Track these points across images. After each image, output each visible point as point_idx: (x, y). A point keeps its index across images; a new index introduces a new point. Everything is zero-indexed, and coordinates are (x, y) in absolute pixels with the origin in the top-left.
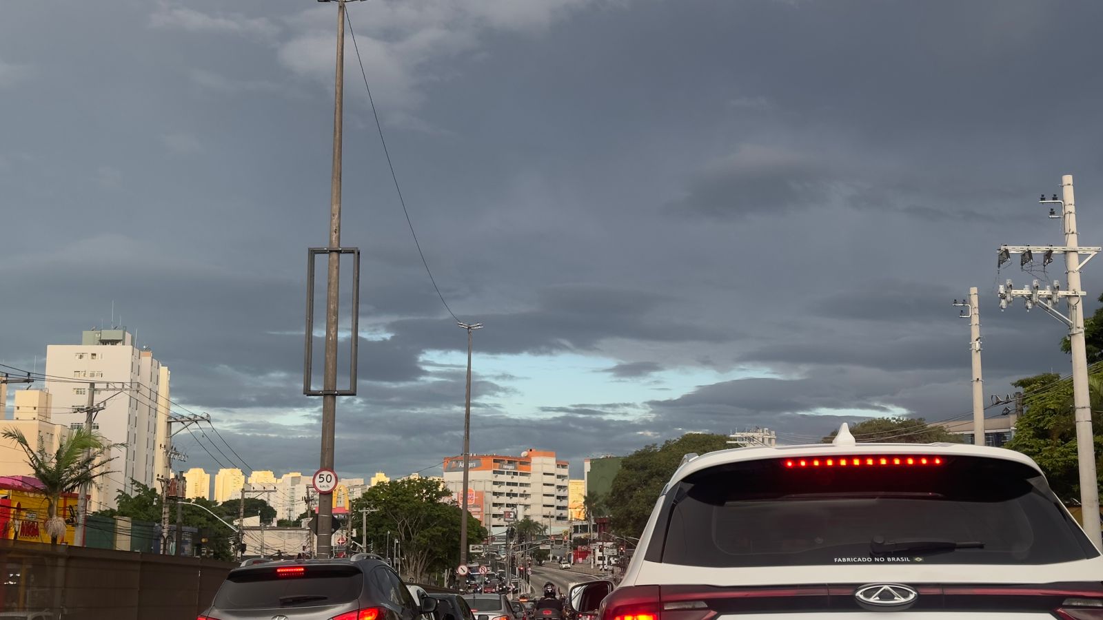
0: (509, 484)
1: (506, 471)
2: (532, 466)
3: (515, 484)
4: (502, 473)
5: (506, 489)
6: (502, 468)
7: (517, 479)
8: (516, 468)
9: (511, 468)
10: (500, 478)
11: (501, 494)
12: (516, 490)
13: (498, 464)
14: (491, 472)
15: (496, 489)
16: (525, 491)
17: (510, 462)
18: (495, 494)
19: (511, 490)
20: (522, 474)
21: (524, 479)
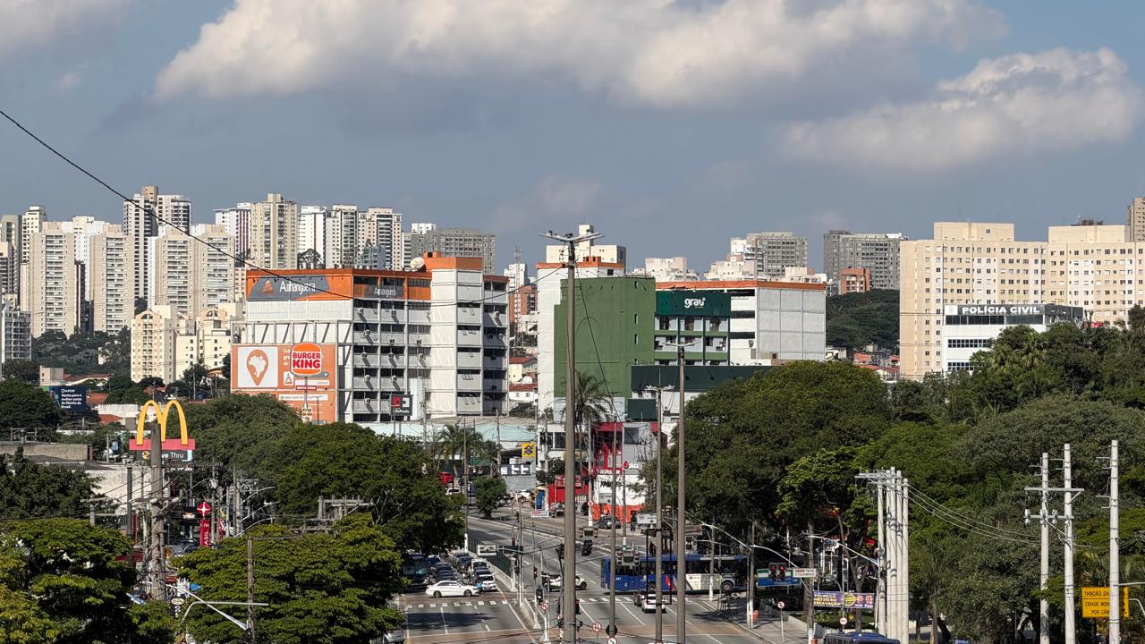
0: (386, 328)
1: (379, 300)
2: (434, 289)
3: (398, 328)
4: (373, 305)
5: (380, 339)
6: (372, 295)
7: (403, 316)
8: (400, 294)
9: (390, 293)
10: (373, 316)
11: (371, 349)
12: (400, 339)
13: (364, 286)
14: (350, 302)
15: (362, 338)
16: (419, 342)
17: (386, 283)
18: (358, 349)
19: (392, 341)
20: (413, 306)
21: (418, 317)
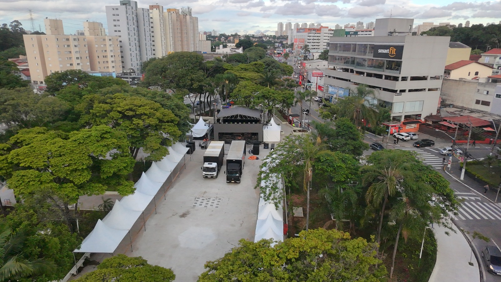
0: (313, 36)
2: (321, 31)
4: (311, 33)
5: (312, 38)
7: (316, 35)
8: (316, 32)
9: (314, 32)
10: (310, 35)
11: (310, 39)
12: (315, 38)
13: (310, 31)
14: (307, 33)
15: (309, 38)
16: (318, 38)
17: (314, 30)
18: (308, 39)
20: (318, 33)
21: (318, 35)
